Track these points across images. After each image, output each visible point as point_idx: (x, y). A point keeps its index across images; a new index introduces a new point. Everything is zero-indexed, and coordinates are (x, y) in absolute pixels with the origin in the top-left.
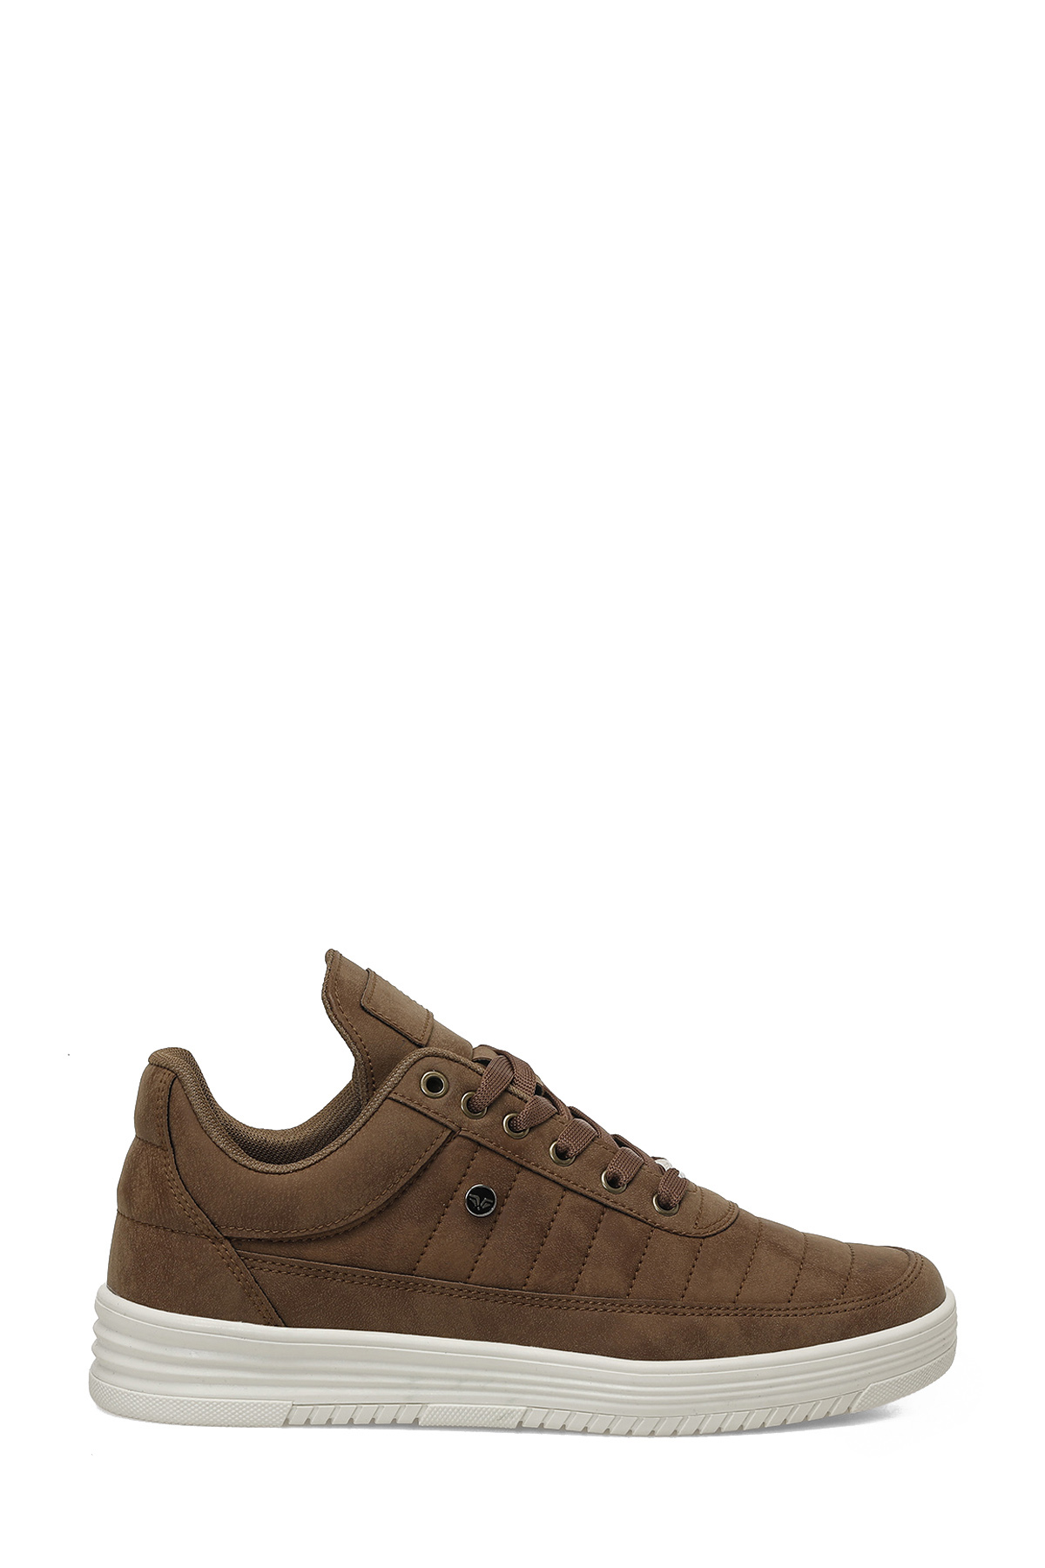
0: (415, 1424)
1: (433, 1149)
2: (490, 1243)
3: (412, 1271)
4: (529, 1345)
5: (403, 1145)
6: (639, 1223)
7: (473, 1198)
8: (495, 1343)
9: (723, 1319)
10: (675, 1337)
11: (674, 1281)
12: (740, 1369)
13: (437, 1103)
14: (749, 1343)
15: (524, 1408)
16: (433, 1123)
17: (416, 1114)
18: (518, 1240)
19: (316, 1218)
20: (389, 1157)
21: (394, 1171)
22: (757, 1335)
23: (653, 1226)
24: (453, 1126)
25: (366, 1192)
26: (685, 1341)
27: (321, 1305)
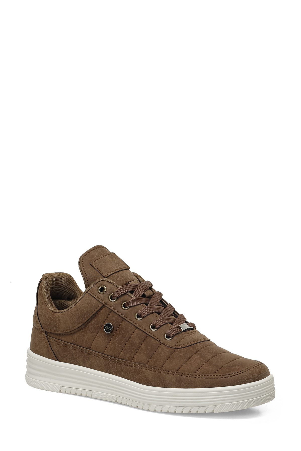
0: (91, 397)
1: (97, 310)
2: (111, 342)
3: (89, 348)
4: (118, 376)
5: (88, 308)
6: (157, 341)
7: (106, 327)
8: (110, 374)
9: (172, 376)
10: (155, 379)
11: (161, 361)
12: (173, 392)
13: (101, 295)
14: (178, 384)
15: (117, 396)
16: (98, 302)
17: (93, 298)
18: (118, 342)
19: (64, 328)
20: (83, 311)
21: (84, 315)
22: (181, 382)
23: (161, 343)
24: (104, 303)
25: (77, 321)
26: (158, 381)
27: (66, 355)
